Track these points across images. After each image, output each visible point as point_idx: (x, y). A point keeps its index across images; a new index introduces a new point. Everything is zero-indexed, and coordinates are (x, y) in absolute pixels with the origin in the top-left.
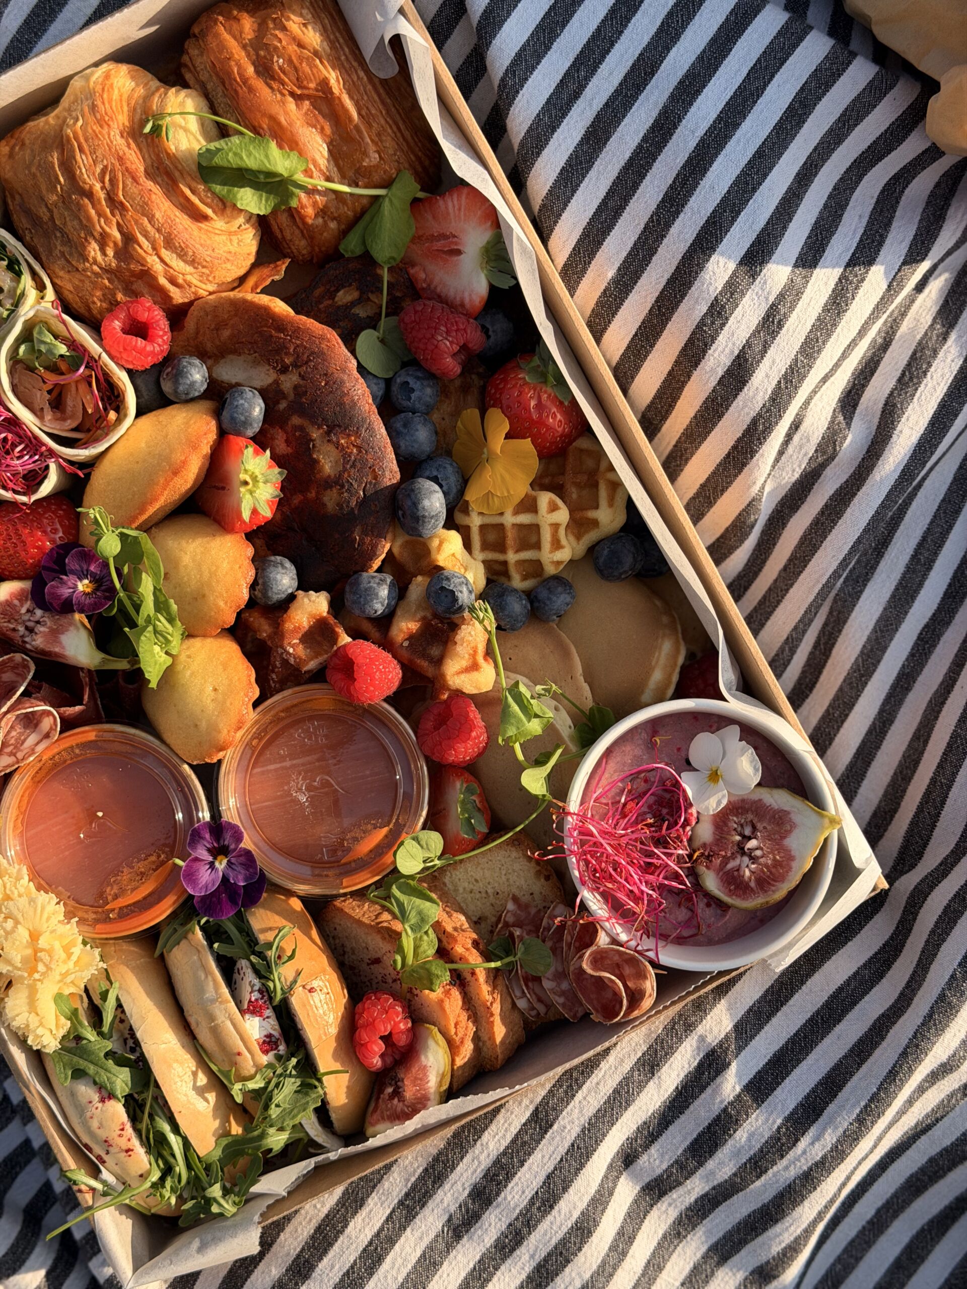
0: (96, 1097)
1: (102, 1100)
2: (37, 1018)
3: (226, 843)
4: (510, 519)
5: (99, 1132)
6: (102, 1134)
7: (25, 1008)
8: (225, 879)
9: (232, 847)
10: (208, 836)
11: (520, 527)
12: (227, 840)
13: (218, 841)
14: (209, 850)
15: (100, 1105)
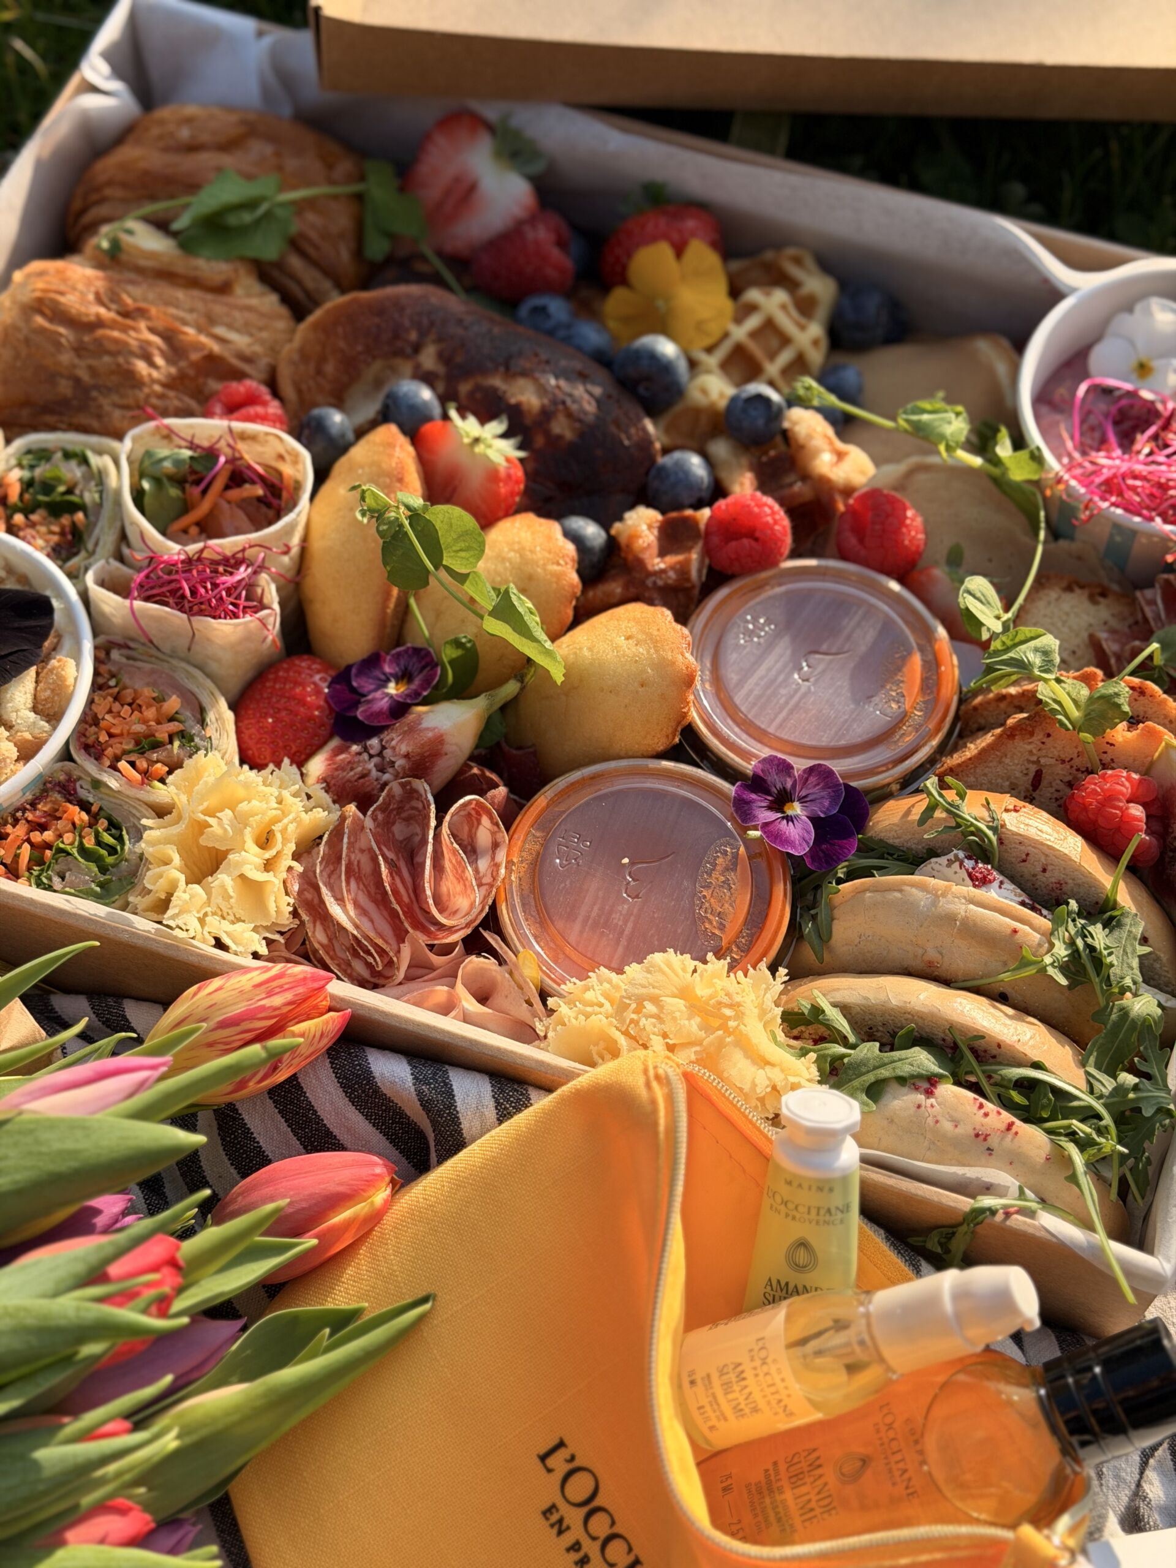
0: (920, 1097)
1: (929, 1093)
2: (777, 1070)
3: (779, 786)
4: (740, 333)
5: (960, 1130)
6: (966, 1130)
7: (753, 1069)
8: (815, 820)
9: (789, 784)
10: (754, 796)
11: (754, 335)
12: (776, 781)
13: (769, 793)
14: (770, 808)
15: (932, 1100)
